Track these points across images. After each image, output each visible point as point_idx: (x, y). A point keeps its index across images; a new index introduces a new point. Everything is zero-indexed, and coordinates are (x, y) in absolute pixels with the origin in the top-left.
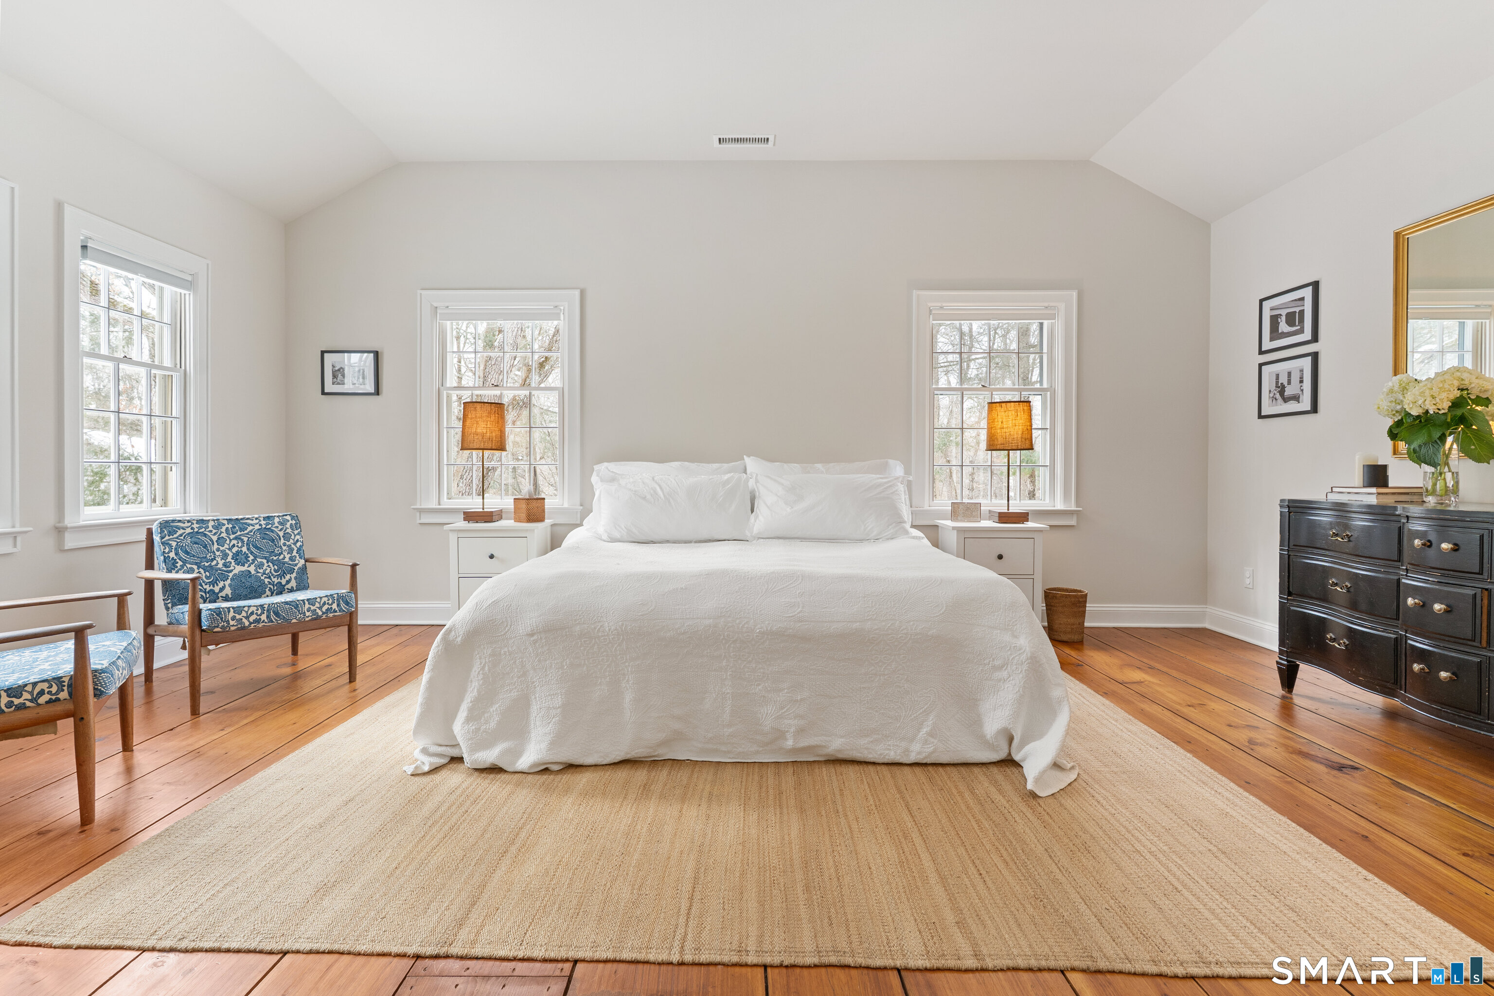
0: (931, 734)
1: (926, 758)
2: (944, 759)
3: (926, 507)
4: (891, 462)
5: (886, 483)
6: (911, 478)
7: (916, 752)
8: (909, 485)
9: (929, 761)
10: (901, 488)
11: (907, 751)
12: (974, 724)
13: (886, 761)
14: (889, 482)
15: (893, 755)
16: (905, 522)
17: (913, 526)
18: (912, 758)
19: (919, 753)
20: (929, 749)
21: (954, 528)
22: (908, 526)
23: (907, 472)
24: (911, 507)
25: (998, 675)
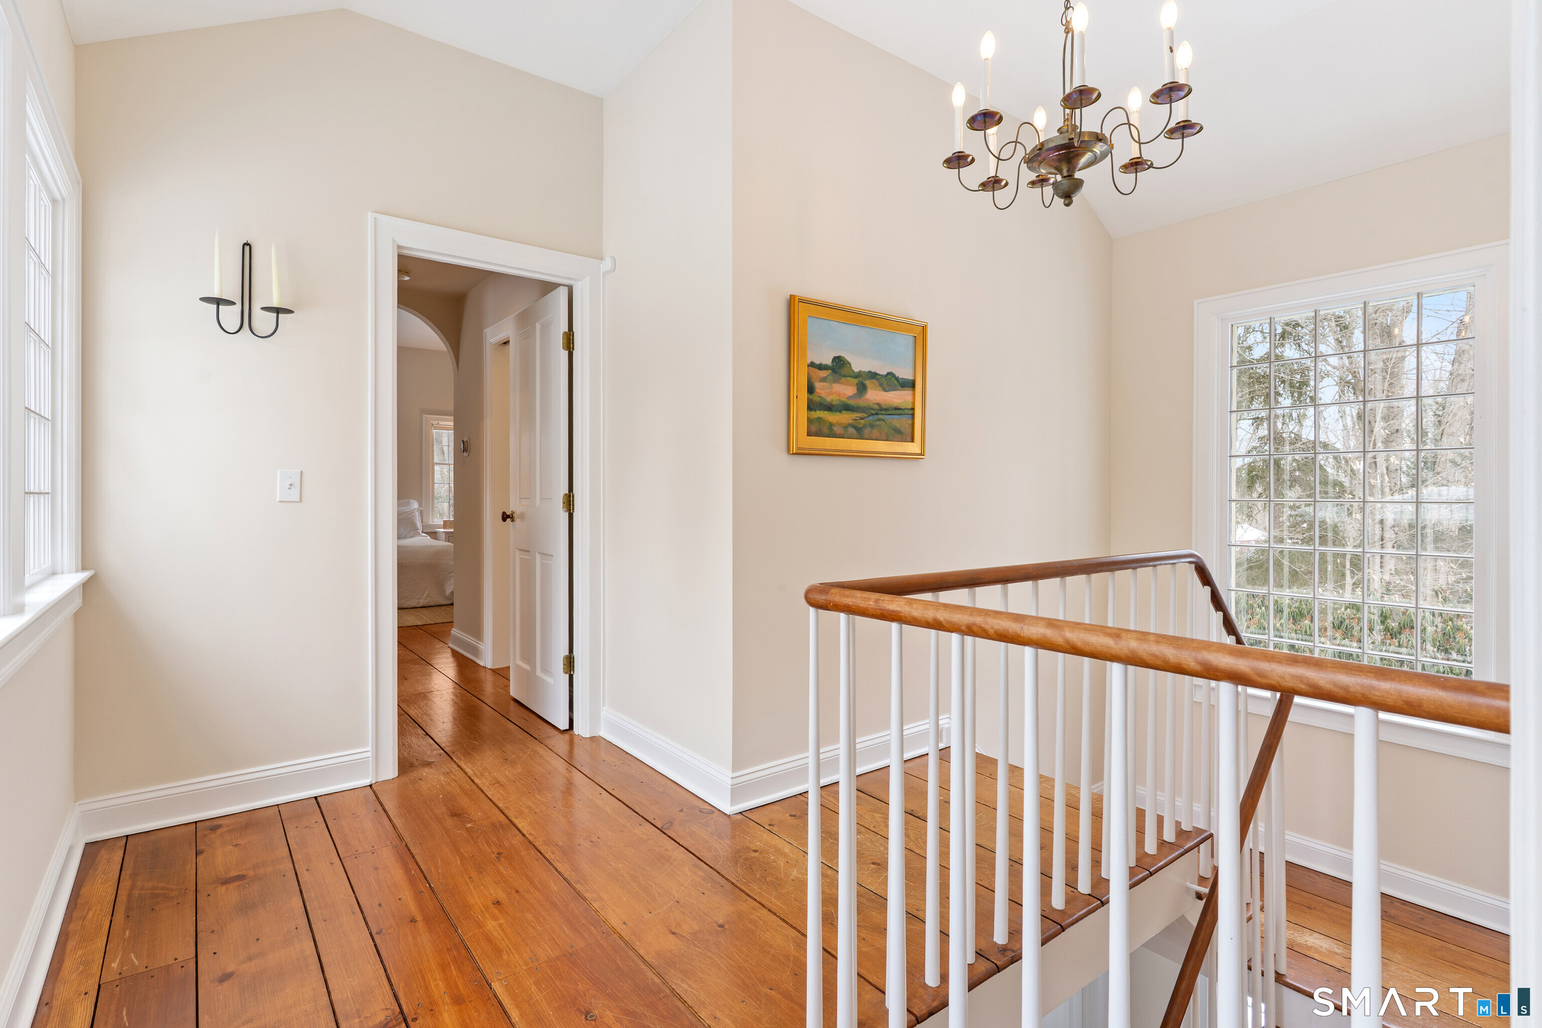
0: (427, 596)
1: (426, 604)
2: (432, 604)
3: (431, 523)
4: (412, 501)
5: (409, 511)
6: (422, 509)
7: (422, 602)
8: (421, 513)
9: (426, 605)
10: (417, 513)
11: (419, 603)
12: (443, 592)
13: (411, 607)
14: (411, 511)
15: (414, 604)
16: (419, 529)
17: (423, 532)
18: (421, 605)
19: (423, 603)
20: (427, 601)
21: (443, 532)
22: (420, 531)
23: (420, 505)
24: (422, 523)
25: (450, 575)
